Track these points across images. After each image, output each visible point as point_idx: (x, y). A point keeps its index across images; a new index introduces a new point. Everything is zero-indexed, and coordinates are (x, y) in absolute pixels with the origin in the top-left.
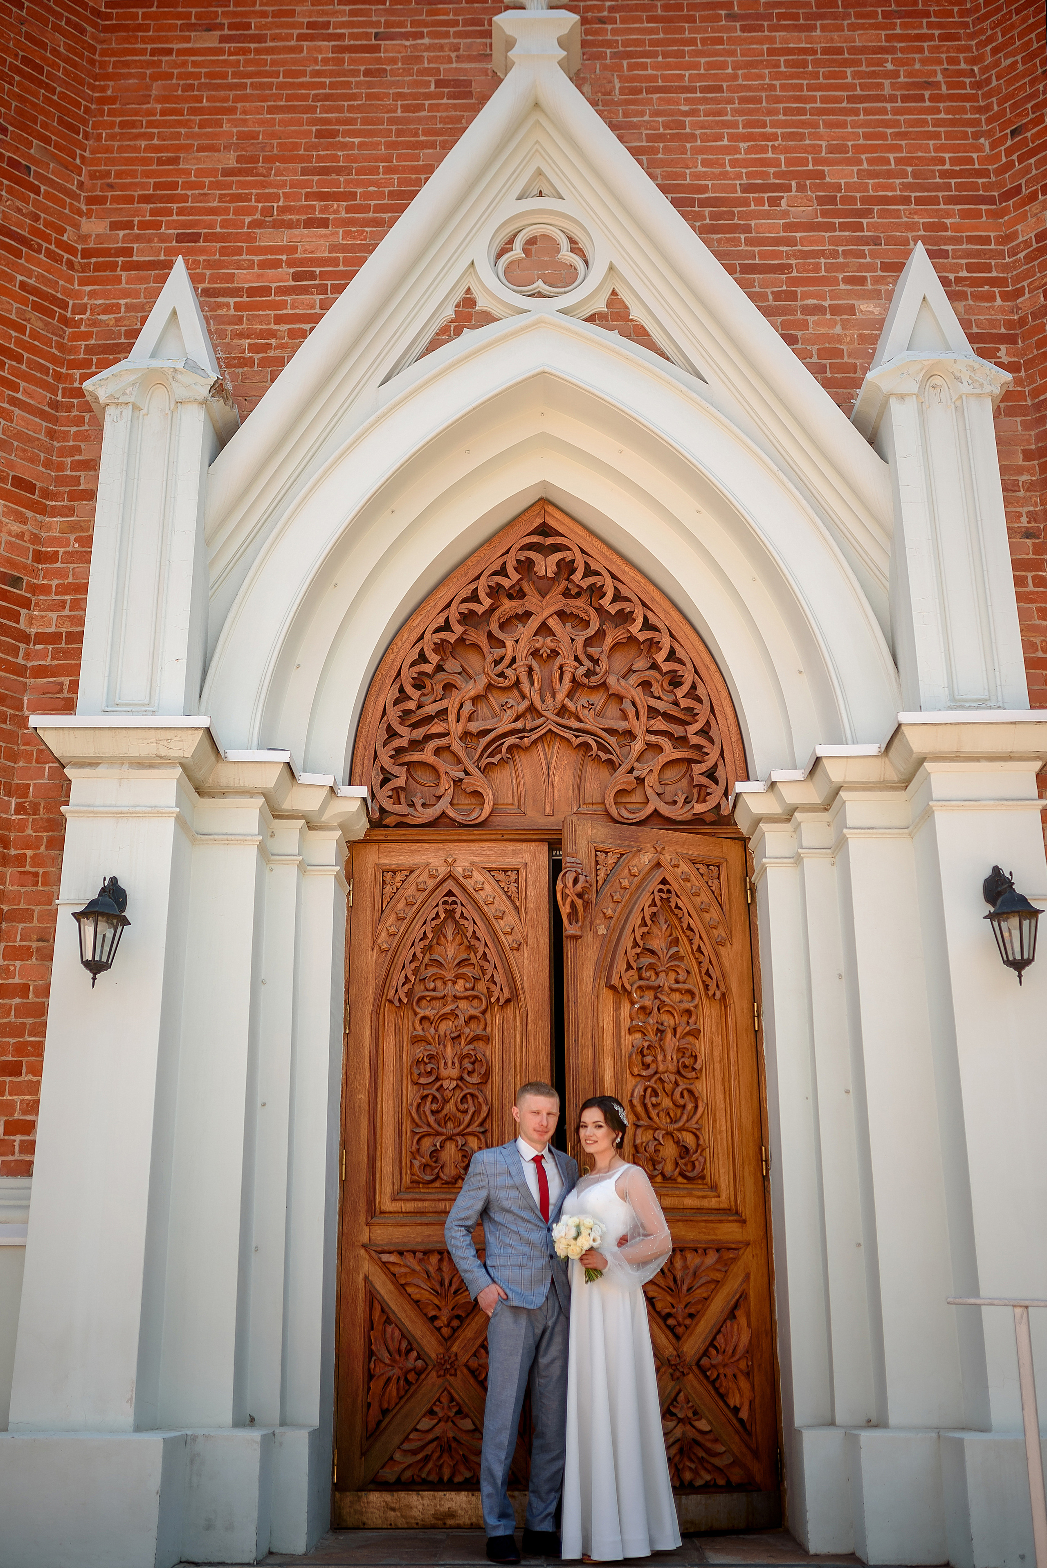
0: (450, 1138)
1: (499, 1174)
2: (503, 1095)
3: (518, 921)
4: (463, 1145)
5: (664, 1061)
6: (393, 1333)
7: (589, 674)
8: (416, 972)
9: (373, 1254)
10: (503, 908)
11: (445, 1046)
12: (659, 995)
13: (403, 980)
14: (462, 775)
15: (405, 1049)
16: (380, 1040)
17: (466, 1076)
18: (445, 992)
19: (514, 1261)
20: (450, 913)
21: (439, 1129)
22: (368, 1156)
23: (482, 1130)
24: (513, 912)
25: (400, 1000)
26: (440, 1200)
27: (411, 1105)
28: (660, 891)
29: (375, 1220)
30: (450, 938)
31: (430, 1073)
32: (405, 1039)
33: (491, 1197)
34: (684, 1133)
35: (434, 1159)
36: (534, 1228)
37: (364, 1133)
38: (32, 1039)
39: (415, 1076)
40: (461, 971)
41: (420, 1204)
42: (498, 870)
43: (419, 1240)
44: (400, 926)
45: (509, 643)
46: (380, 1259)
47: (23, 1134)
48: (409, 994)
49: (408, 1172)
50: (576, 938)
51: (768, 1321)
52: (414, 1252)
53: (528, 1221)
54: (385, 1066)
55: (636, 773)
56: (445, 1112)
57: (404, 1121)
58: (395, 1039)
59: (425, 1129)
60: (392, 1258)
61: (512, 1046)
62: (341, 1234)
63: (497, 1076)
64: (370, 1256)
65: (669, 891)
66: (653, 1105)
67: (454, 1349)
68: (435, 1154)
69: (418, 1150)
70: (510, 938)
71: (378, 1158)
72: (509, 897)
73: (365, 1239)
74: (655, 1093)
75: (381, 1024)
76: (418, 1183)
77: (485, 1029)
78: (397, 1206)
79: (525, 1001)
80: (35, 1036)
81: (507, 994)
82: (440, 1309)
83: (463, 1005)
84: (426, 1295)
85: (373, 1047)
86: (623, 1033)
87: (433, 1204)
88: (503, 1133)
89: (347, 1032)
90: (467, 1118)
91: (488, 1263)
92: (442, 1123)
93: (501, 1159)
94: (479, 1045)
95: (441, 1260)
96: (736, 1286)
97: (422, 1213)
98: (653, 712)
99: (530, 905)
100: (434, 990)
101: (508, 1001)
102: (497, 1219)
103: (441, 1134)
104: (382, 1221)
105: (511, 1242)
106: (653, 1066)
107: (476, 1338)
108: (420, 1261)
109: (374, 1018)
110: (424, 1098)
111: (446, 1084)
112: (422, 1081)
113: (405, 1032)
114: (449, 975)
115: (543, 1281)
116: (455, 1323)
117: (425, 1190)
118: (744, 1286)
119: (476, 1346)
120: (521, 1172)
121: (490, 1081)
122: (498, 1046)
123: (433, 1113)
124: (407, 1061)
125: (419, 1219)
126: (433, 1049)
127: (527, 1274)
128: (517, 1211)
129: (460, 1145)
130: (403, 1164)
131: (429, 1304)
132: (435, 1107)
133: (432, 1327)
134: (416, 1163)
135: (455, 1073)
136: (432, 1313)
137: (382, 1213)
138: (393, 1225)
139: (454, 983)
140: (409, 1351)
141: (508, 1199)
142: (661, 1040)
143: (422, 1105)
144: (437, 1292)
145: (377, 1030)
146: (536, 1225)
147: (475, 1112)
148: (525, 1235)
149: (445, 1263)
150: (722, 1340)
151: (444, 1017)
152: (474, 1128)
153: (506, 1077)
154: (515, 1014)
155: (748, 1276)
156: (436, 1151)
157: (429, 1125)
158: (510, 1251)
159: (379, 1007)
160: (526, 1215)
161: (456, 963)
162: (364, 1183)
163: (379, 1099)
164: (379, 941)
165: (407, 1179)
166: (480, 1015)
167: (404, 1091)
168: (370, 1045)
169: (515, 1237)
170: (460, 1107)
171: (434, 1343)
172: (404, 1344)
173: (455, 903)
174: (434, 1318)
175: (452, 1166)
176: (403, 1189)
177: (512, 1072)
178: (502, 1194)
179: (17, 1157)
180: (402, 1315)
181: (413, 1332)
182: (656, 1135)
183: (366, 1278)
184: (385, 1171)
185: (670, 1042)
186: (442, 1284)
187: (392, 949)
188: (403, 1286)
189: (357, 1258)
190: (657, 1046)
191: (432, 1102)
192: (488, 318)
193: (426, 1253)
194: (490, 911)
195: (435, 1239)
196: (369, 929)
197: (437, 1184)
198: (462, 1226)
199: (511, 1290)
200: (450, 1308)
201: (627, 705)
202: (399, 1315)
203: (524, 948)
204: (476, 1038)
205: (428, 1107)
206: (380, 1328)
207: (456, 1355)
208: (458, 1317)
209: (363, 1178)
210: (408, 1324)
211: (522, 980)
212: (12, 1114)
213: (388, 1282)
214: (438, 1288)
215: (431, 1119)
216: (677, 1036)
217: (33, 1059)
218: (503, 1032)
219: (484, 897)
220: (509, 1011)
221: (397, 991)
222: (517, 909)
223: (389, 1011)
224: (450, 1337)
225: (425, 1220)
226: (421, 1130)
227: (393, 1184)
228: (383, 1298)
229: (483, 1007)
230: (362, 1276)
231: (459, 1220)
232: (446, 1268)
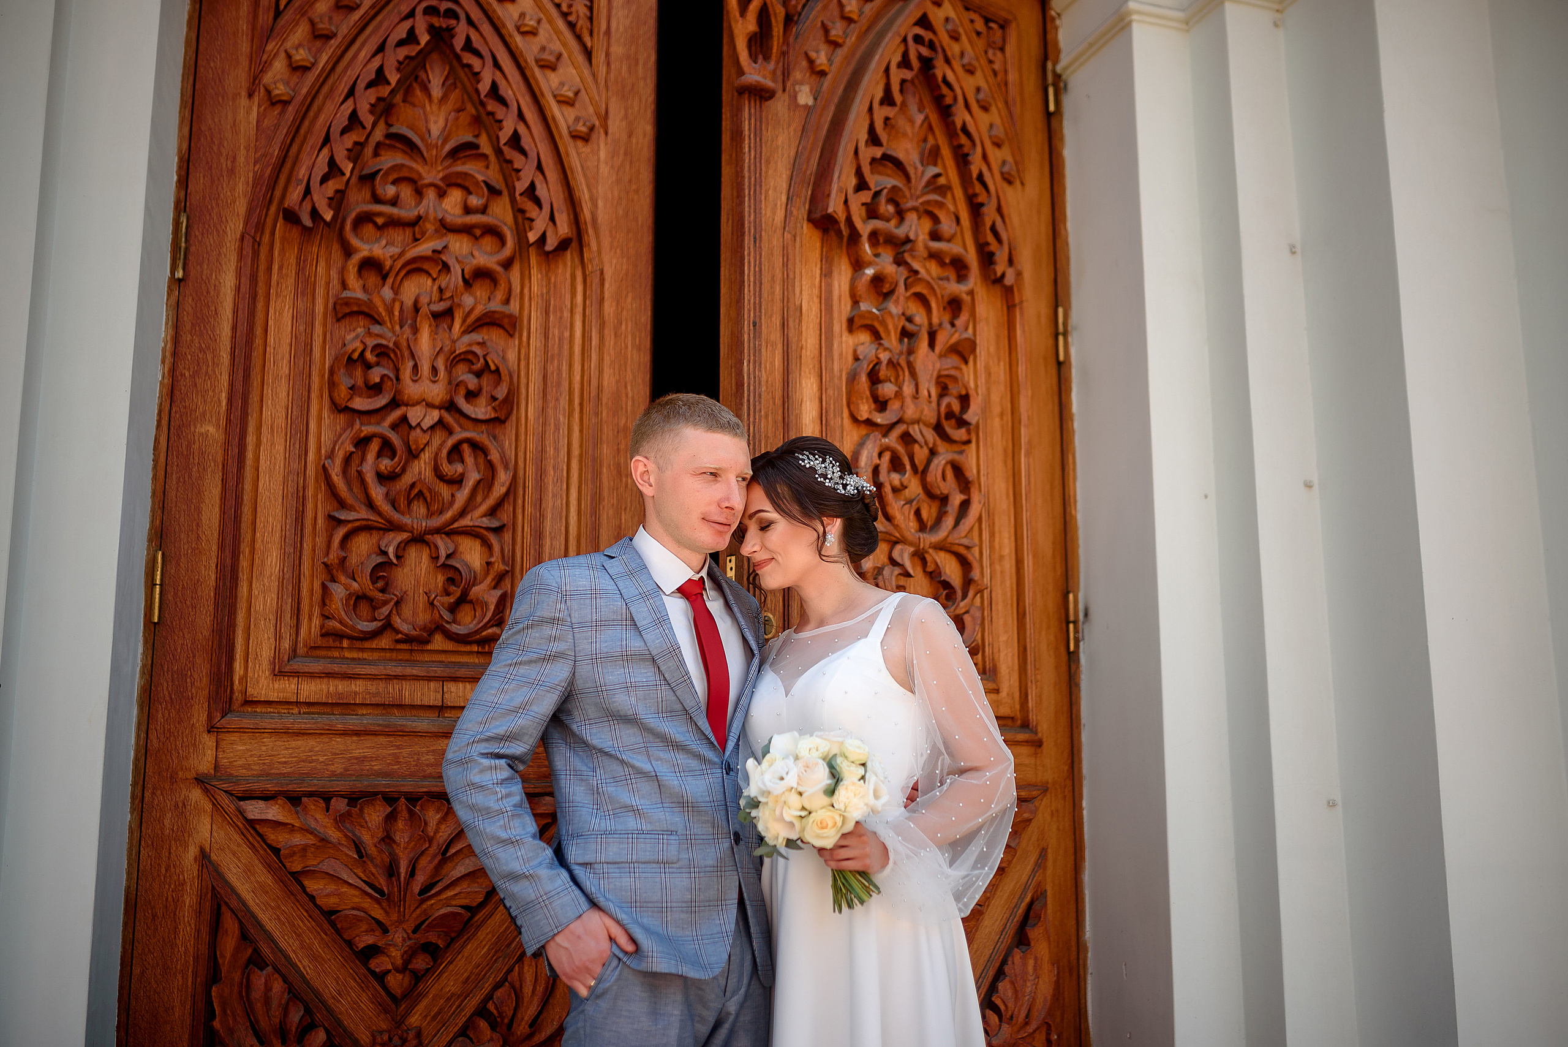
0: (419, 539)
1: (600, 624)
2: (543, 451)
3: (589, 79)
4: (449, 556)
5: (916, 396)
6: (268, 988)
8: (355, 153)
9: (225, 800)
10: (556, 46)
11: (415, 330)
12: (907, 257)
13: (322, 167)
15: (318, 330)
16: (260, 305)
17: (461, 402)
18: (421, 210)
19: (645, 850)
20: (441, 37)
21: (396, 516)
22: (220, 568)
23: (495, 524)
24: (580, 58)
25: (315, 214)
26: (389, 678)
27: (331, 455)
28: (918, 39)
29: (232, 720)
30: (436, 92)
31: (375, 389)
32: (319, 308)
33: (580, 683)
34: (942, 554)
35: (380, 584)
36: (694, 763)
37: (211, 515)
39: (343, 392)
40: (459, 168)
41: (341, 687)
43: (338, 767)
44: (319, 51)
46: (242, 813)
48: (338, 201)
49: (316, 611)
50: (762, 94)
51: (1073, 943)
52: (326, 797)
53: (678, 747)
54: (270, 364)
56: (408, 479)
57: (310, 492)
58: (294, 305)
59: (364, 513)
60: (273, 812)
61: (566, 347)
62: (144, 753)
63: (529, 409)
64: (215, 805)
65: (931, 46)
66: (895, 490)
67: (414, 1020)
68: (383, 571)
69: (343, 560)
70: (571, 113)
71: (243, 576)
72: (572, 26)
73: (204, 763)
74: (896, 465)
75: (262, 267)
76: (339, 636)
77: (507, 301)
78: (286, 688)
79: (599, 252)
81: (564, 228)
82: (385, 930)
83: (459, 246)
84: (353, 898)
85: (243, 316)
86: (836, 328)
87: (372, 687)
88: (539, 535)
89: (179, 274)
90: (462, 495)
91: (574, 854)
92: (402, 503)
93: (606, 583)
94: (494, 337)
95: (391, 818)
96: (1024, 878)
97: (345, 706)
99: (617, 50)
100: (394, 202)
101: (564, 245)
102: (595, 741)
103: (398, 528)
104: (246, 722)
105: (636, 801)
106: (894, 406)
107: (465, 995)
108: (341, 820)
109: (248, 251)
110: (362, 443)
111: (415, 415)
112: (360, 403)
113: (320, 292)
114: (431, 175)
115: (719, 902)
116: (421, 963)
117: (355, 655)
118: (1038, 877)
119: (468, 1011)
120: (662, 620)
121: (514, 417)
122: (536, 342)
123: (383, 478)
124: (322, 356)
125: (339, 721)
126: (386, 334)
127: (679, 884)
128: (652, 721)
129: (443, 553)
130: (305, 592)
131: (359, 919)
132: (386, 464)
133: (363, 970)
134: (338, 591)
135: (436, 391)
136: (365, 941)
137: (247, 702)
138: (276, 732)
139: (442, 194)
140: (307, 1028)
141: (628, 688)
142: (910, 352)
143: (356, 460)
144: (381, 892)
145: (254, 279)
146: (699, 757)
147: (479, 482)
148: (671, 780)
149: (400, 824)
150: (1010, 993)
151: (415, 267)
152: (476, 518)
153: (550, 412)
154: (573, 277)
155: (1043, 853)
156: (387, 565)
157: (371, 505)
158: (632, 823)
159: (260, 227)
160: (676, 730)
161: (448, 148)
162: (206, 633)
163: (251, 439)
164: (268, 78)
165: (311, 627)
166: (499, 269)
167: (313, 426)
168: (235, 311)
169: (645, 787)
170: (448, 469)
171: (366, 1004)
172: (296, 1016)
173: (451, 14)
174: (373, 951)
175: (422, 600)
176: (301, 650)
177: (564, 402)
178: (613, 676)
180: (289, 944)
181: (317, 984)
182: (896, 555)
183: (204, 856)
184: (258, 605)
185: (927, 362)
186: (391, 870)
187: (299, 99)
188: (296, 876)
189: (181, 809)
190: (903, 363)
191: (379, 455)
193: (354, 798)
194: (529, 49)
195: (377, 766)
196: (244, 47)
197: (385, 642)
198: (499, 756)
199: (647, 930)
200: (410, 925)
202: (282, 944)
203: (599, 137)
204: (488, 321)
205: (370, 465)
206: (237, 976)
207: (419, 1034)
208: (430, 949)
209: (204, 620)
210: (305, 964)
211: (595, 205)
213: (259, 867)
214: (382, 882)
215: (377, 493)
216: (938, 349)
218: (547, 313)
219: (516, 16)
220: (566, 267)
221: (307, 191)
222: (588, 54)
223: (283, 240)
224: (405, 996)
225: (352, 722)
226: (353, 515)
227: (278, 637)
228: (244, 903)
229: (507, 251)
230: (192, 852)
231: (488, 740)
232: (402, 834)
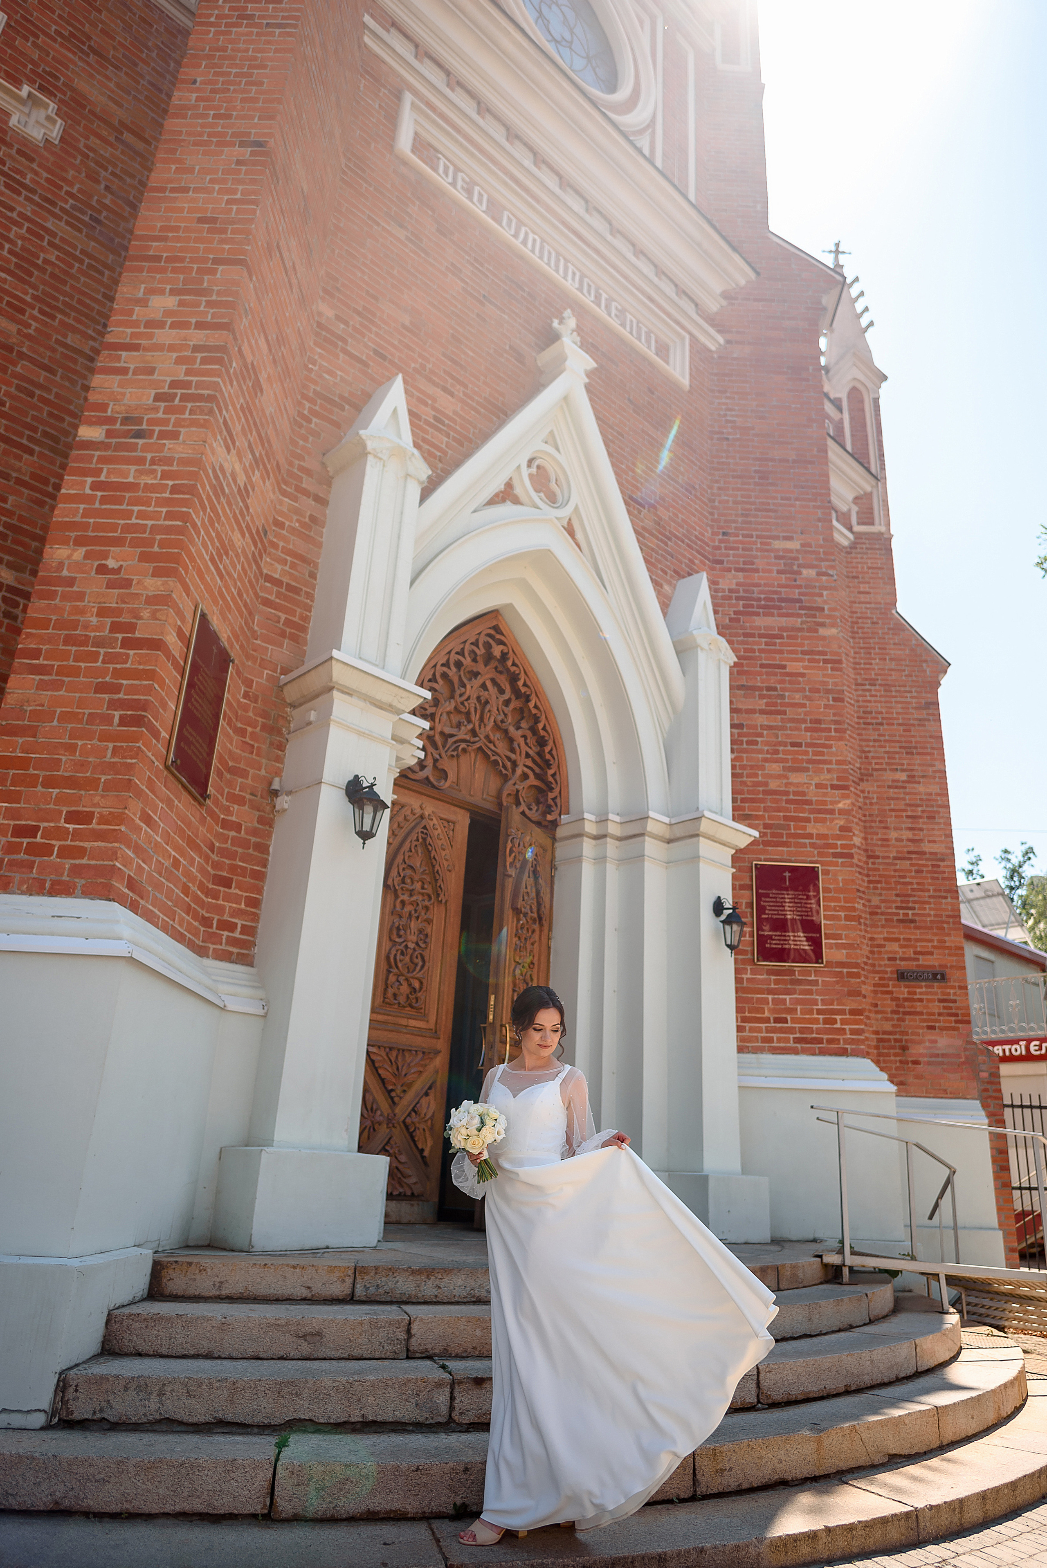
0: (406, 979)
2: (434, 957)
3: (452, 854)
6: (370, 1098)
7: (502, 721)
8: (403, 870)
14: (438, 757)
17: (419, 942)
18: (413, 887)
20: (423, 840)
21: (403, 972)
23: (424, 977)
24: (450, 848)
27: (389, 953)
30: (420, 854)
31: (400, 936)
35: (398, 990)
38: (241, 864)
39: (394, 936)
42: (445, 820)
43: (385, 1039)
45: (468, 687)
47: (229, 931)
48: (398, 883)
52: (385, 1048)
55: (517, 786)
56: (405, 961)
59: (396, 970)
67: (397, 1111)
68: (399, 987)
70: (447, 863)
72: (449, 838)
76: (387, 1003)
77: (430, 915)
79: (451, 903)
80: (243, 862)
82: (395, 1085)
84: (389, 1076)
87: (393, 1018)
90: (418, 969)
94: (426, 924)
95: (398, 1054)
97: (385, 1023)
98: (528, 755)
99: (458, 846)
100: (408, 884)
103: (402, 975)
107: (409, 1105)
108: (387, 1053)
110: (397, 951)
113: (388, 907)
114: (417, 878)
117: (390, 1009)
119: (410, 1109)
121: (429, 947)
122: (435, 926)
123: (400, 961)
124: (387, 925)
129: (411, 983)
131: (389, 1081)
132: (401, 957)
133: (388, 1096)
134: (390, 991)
135: (414, 938)
136: (390, 1087)
139: (418, 883)
140: (377, 1110)
144: (395, 1074)
151: (411, 903)
152: (420, 975)
153: (436, 947)
154: (443, 909)
156: (400, 985)
157: (397, 968)
166: (430, 906)
167: (384, 943)
170: (415, 961)
171: (387, 1106)
172: (375, 1106)
173: (426, 834)
174: (392, 1090)
175: (405, 995)
179: (223, 947)
180: (372, 1087)
181: (377, 1099)
186: (398, 1069)
188: (377, 1068)
191: (400, 955)
192: (516, 501)
193: (391, 1049)
195: (393, 1040)
197: (396, 1006)
200: (400, 1084)
201: (515, 745)
203: (453, 871)
204: (426, 920)
205: (398, 957)
208: (404, 1091)
210: (375, 1093)
212: (223, 916)
214: (395, 1071)
215: (400, 965)
217: (241, 878)
218: (437, 919)
219: (437, 833)
220: (442, 906)
221: (393, 880)
222: (452, 846)
226: (393, 970)
229: (432, 901)
232: (400, 1058)
